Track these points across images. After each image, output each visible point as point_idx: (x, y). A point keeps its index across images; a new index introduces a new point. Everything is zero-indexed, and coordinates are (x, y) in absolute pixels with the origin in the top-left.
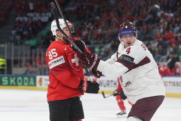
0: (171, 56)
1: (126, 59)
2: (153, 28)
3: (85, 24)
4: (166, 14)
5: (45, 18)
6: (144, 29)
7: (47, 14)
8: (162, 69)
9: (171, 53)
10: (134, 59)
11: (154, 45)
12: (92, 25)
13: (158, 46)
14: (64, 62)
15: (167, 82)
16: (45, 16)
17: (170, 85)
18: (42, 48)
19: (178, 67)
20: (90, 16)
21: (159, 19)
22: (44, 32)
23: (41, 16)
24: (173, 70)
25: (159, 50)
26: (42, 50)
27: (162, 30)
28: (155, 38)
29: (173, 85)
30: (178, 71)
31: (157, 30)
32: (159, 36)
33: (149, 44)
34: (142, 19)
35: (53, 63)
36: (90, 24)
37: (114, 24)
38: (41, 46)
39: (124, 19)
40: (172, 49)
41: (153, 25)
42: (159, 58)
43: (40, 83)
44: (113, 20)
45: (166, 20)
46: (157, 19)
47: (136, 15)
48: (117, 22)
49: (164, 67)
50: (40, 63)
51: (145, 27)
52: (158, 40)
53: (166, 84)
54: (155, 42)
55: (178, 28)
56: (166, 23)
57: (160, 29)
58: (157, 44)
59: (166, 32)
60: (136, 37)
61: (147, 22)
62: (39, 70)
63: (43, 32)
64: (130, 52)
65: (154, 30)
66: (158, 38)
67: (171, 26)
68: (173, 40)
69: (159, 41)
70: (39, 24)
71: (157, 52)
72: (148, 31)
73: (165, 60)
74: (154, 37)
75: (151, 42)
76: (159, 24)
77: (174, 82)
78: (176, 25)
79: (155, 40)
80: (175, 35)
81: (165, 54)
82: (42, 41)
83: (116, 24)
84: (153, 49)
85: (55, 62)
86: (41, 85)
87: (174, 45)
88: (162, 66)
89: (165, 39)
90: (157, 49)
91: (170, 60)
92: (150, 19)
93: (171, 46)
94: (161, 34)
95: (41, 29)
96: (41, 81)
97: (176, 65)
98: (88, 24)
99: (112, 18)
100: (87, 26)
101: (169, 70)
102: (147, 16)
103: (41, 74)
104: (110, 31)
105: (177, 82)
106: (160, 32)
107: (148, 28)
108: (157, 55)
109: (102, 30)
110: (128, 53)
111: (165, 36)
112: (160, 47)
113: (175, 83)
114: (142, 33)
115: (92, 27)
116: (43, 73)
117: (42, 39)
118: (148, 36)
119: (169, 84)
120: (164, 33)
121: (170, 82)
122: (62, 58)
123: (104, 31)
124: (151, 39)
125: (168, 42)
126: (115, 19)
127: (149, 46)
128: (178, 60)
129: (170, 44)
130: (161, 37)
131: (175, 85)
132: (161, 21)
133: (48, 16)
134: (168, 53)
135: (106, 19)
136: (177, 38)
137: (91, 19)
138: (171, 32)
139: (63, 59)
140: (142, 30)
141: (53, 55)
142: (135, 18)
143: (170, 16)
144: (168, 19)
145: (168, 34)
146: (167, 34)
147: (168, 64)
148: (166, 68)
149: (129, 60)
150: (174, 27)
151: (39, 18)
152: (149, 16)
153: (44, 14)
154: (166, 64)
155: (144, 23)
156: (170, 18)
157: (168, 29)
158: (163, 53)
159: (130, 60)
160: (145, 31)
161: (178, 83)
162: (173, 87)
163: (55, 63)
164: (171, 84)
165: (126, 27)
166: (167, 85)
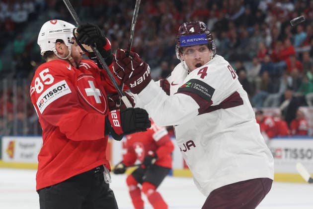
0: (290, 93)
1: (199, 87)
2: (251, 35)
3: (106, 26)
4: (279, 5)
5: (20, 13)
6: (231, 38)
7: (25, 6)
8: (269, 122)
9: (289, 88)
10: (214, 90)
11: (254, 71)
12: (120, 28)
13: (261, 73)
14: (69, 91)
15: (280, 150)
16: (22, 9)
17: (286, 156)
18: (15, 77)
19: (303, 117)
20: (116, 10)
21: (264, 16)
22: (18, 45)
23: (12, 9)
24: (293, 124)
25: (263, 82)
26: (15, 82)
27: (269, 39)
28: (256, 56)
29: (293, 155)
30: (303, 125)
31: (260, 39)
32: (264, 51)
33: (243, 69)
34: (227, 17)
35: (47, 97)
36: (116, 27)
37: (167, 27)
38: (12, 74)
39: (188, 16)
40: (290, 80)
41: (251, 29)
42: (264, 98)
43: (11, 153)
44: (164, 18)
45: (278, 19)
46: (258, 15)
47: (215, 6)
48: (174, 22)
49: (273, 117)
50: (10, 111)
51: (233, 33)
52: (261, 59)
53: (279, 153)
54: (255, 65)
55: (303, 35)
56: (279, 24)
57: (265, 36)
58: (258, 68)
59: (279, 43)
60: (214, 50)
61: (238, 23)
62: (8, 124)
63: (16, 43)
64: (206, 74)
65: (254, 40)
66: (261, 56)
67: (288, 30)
68: (293, 60)
69: (262, 63)
70: (8, 27)
71: (258, 86)
72: (240, 41)
73: (276, 103)
74: (252, 54)
75: (247, 65)
76: (264, 26)
77: (295, 150)
78: (300, 28)
79: (255, 60)
80: (297, 50)
81: (277, 91)
82: (14, 63)
83: (172, 27)
84: (250, 80)
85: (51, 93)
86: (12, 156)
87: (295, 71)
88: (270, 115)
89: (276, 58)
90: (258, 80)
91: (286, 103)
92: (244, 15)
93: (289, 74)
94: (267, 49)
95: (12, 39)
96: (11, 147)
97: (299, 113)
98: (111, 27)
99: (162, 14)
100: (111, 32)
101: (284, 124)
102: (238, 9)
103: (11, 134)
104: (159, 40)
105: (302, 150)
106: (265, 43)
107: (240, 36)
108: (260, 93)
109: (143, 39)
110: (202, 77)
111: (277, 51)
112: (266, 74)
113: (298, 153)
114: (227, 45)
115: (120, 34)
116: (15, 132)
117: (15, 58)
118: (239, 51)
119: (284, 153)
120: (273, 45)
121: (286, 150)
122: (64, 85)
123: (147, 42)
124: (246, 58)
125: (282, 64)
126: (170, 16)
127: (242, 73)
128: (303, 102)
129: (287, 69)
130: (267, 53)
131: (296, 157)
132: (269, 19)
133: (28, 10)
134: (283, 88)
135: (151, 16)
136: (301, 55)
137: (119, 15)
138: (288, 42)
139: (66, 86)
140: (228, 40)
141: (43, 83)
142: (212, 13)
143: (288, 10)
144: (282, 16)
145: (282, 48)
146: (279, 48)
147: (283, 112)
148: (277, 119)
149: (204, 91)
150: (295, 31)
151: (8, 14)
152: (242, 10)
153: (17, 6)
154: (278, 111)
155: (231, 25)
156: (286, 13)
157: (282, 37)
158: (271, 88)
159: (207, 90)
160: (235, 41)
161: (304, 152)
162: (293, 160)
163: (50, 97)
164: (289, 153)
165: (192, 30)
166: (280, 157)
